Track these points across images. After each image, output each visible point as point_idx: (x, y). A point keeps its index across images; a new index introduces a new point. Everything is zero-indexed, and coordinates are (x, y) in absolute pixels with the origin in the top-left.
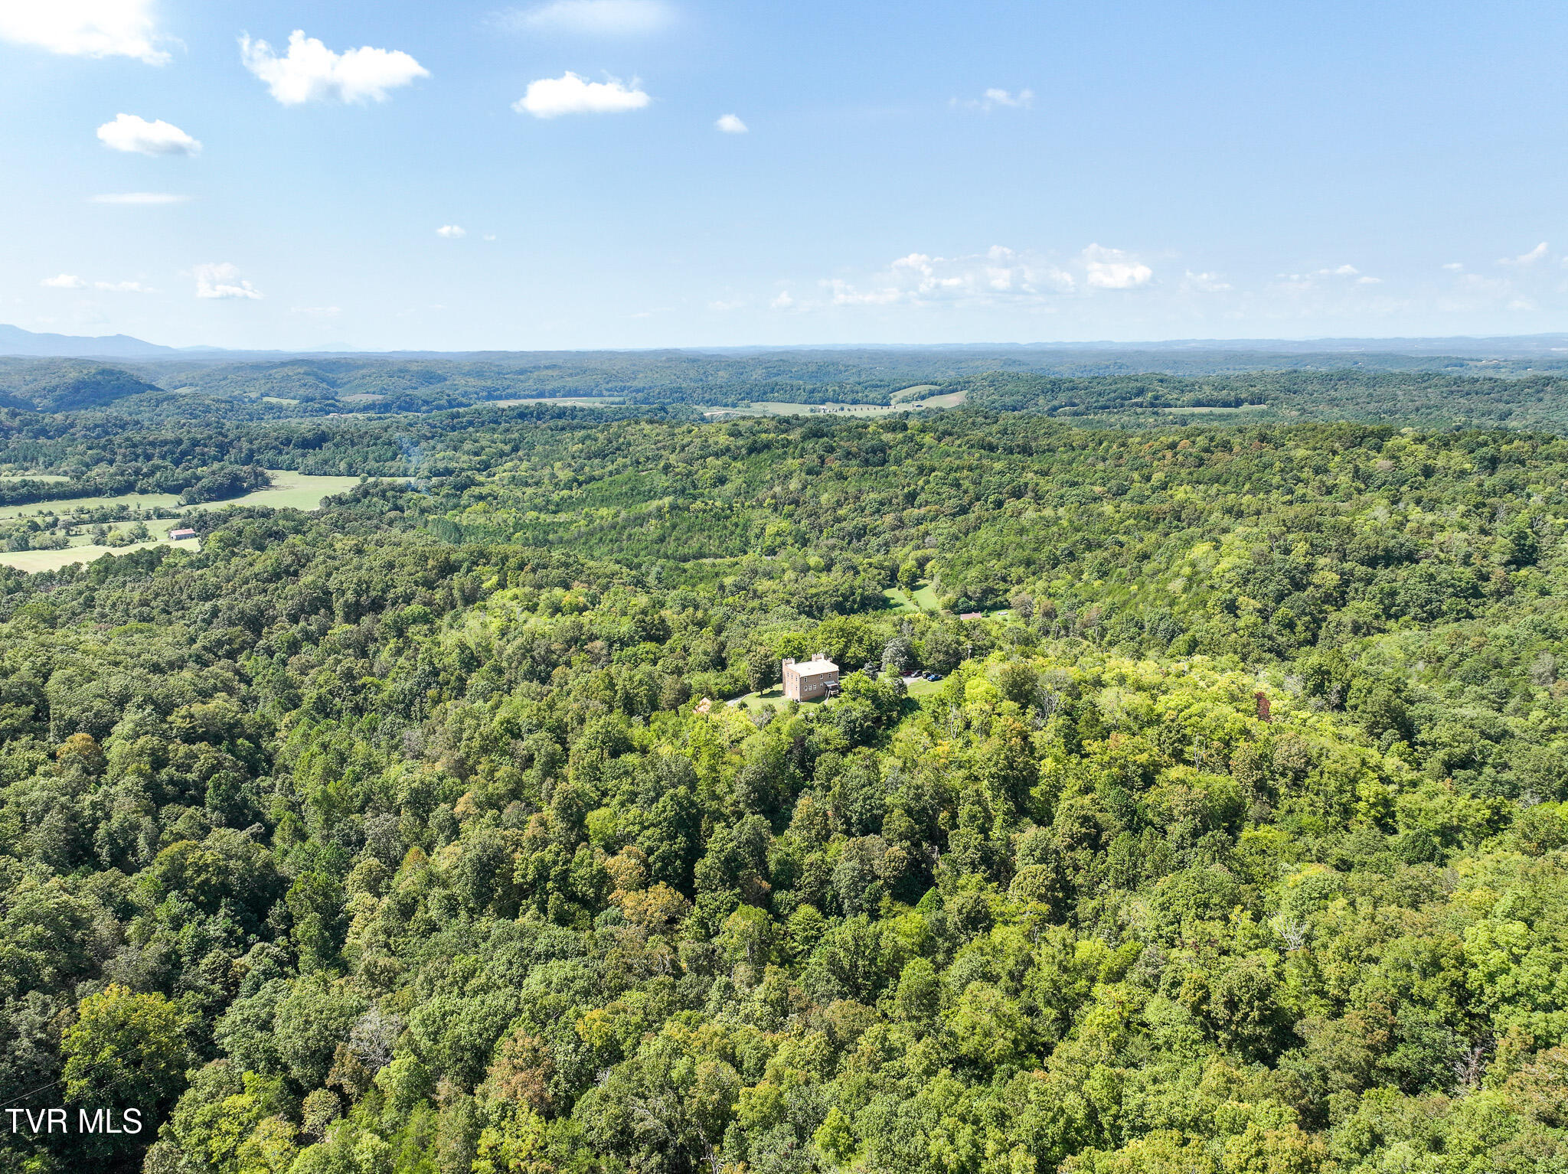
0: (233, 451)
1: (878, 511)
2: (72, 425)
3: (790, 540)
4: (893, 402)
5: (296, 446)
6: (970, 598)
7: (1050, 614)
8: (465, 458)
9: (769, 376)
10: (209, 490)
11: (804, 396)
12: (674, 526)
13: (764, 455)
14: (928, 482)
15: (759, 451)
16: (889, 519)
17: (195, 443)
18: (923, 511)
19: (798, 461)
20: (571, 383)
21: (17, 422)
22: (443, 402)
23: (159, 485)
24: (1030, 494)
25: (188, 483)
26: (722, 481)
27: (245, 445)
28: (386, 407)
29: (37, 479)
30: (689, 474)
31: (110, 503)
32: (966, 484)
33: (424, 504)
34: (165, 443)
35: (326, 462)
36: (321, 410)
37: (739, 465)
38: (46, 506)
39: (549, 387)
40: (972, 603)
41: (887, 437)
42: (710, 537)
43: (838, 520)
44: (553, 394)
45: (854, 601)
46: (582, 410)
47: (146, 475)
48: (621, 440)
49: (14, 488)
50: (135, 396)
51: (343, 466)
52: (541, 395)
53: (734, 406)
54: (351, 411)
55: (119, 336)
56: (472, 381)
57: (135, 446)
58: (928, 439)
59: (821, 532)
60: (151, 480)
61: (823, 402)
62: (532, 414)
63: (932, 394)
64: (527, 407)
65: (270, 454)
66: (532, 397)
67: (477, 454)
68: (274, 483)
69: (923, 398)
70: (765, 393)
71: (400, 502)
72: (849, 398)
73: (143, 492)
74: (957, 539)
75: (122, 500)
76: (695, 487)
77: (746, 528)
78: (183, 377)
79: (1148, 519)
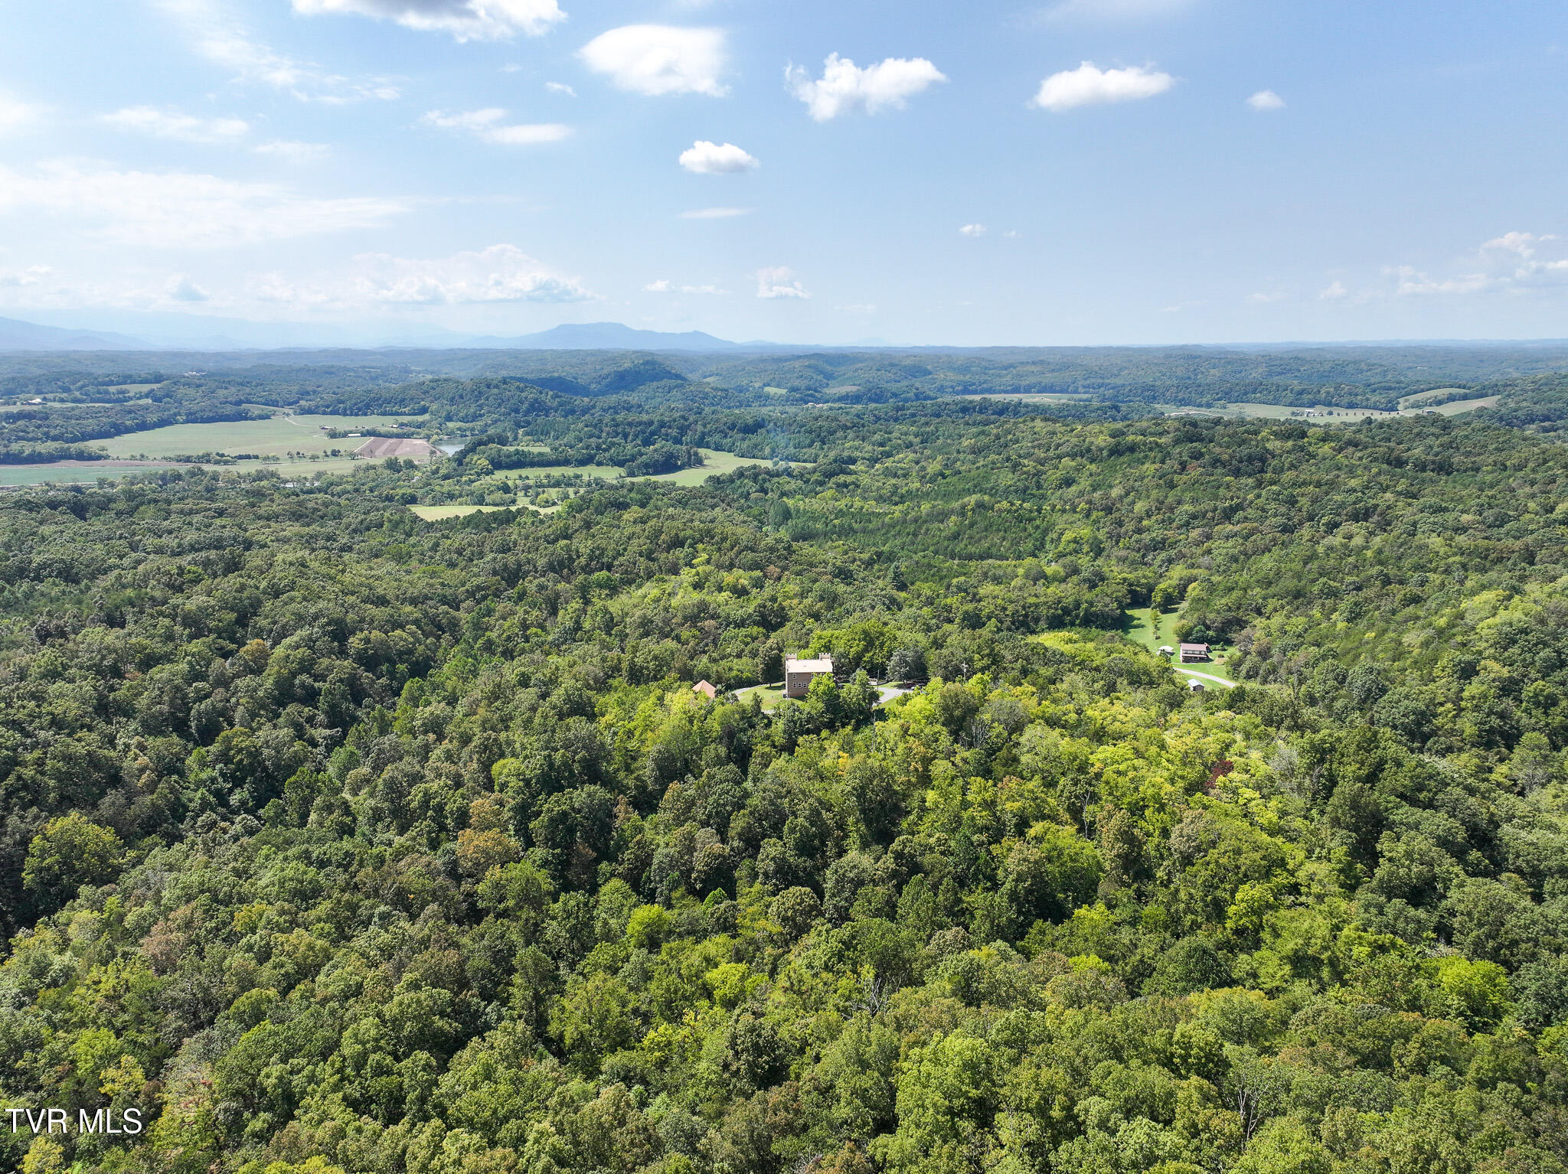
0: (690, 433)
1: (1187, 524)
2: (594, 407)
3: (1086, 548)
4: (1400, 407)
5: (740, 431)
6: (1208, 628)
7: (1265, 654)
8: (870, 448)
9: (1270, 374)
10: (646, 466)
11: (1291, 397)
12: (971, 525)
13: (1125, 458)
14: (1259, 496)
15: (1120, 454)
16: (1195, 534)
17: (662, 425)
18: (1237, 528)
19: (1153, 467)
20: (1048, 378)
21: (555, 404)
22: (911, 395)
23: (611, 459)
24: (1376, 518)
25: (633, 459)
26: (1068, 482)
27: (699, 428)
28: (857, 399)
29: (526, 449)
30: (1038, 474)
31: (569, 471)
32: (1304, 502)
33: (787, 488)
34: (640, 423)
35: (756, 446)
36: (801, 399)
37: (1093, 467)
38: (524, 472)
39: (1024, 383)
40: (1211, 633)
41: (1274, 445)
42: (1004, 539)
43: (1139, 531)
44: (1028, 390)
45: (1077, 616)
46: (1027, 406)
47: (605, 450)
48: (1010, 437)
49: (509, 456)
50: (655, 384)
51: (767, 450)
52: (1016, 390)
53: (1209, 406)
54: (827, 402)
55: (696, 332)
56: (951, 375)
57: (617, 425)
58: (1326, 449)
59: (1117, 542)
60: (607, 455)
61: (1312, 405)
62: (974, 408)
63: (1452, 398)
64: (971, 402)
65: (717, 437)
66: (1006, 392)
67: (882, 445)
68: (706, 462)
69: (1439, 403)
70: (1246, 393)
71: (767, 485)
72: (1346, 400)
73: (599, 464)
74: (1236, 561)
75: (579, 471)
76: (1039, 487)
77: (1046, 532)
78: (713, 368)
79: (1486, 558)
